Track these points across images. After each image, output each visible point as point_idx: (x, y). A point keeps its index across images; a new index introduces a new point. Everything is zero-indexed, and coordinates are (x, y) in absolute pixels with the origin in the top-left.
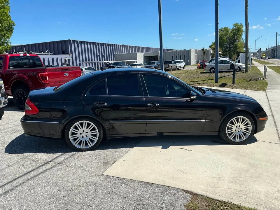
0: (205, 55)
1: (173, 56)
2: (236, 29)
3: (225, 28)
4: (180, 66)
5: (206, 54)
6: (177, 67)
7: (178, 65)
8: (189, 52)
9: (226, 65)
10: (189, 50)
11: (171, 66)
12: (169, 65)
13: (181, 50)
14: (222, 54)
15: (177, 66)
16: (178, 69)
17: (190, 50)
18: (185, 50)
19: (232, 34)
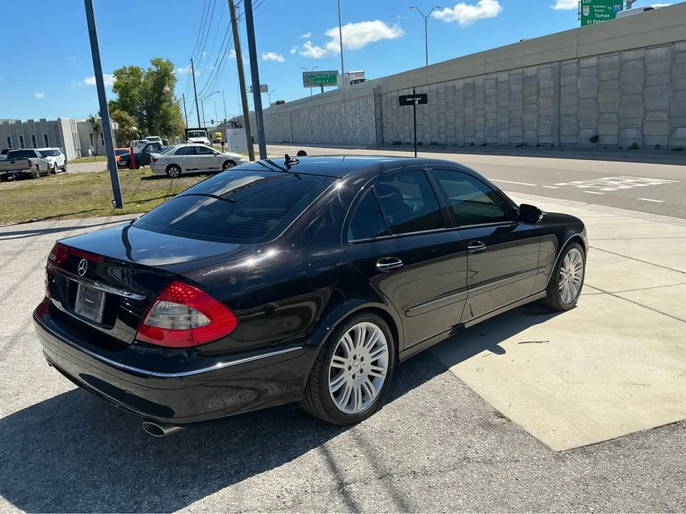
0: (100, 134)
1: (9, 138)
2: (158, 73)
3: (131, 68)
4: (56, 163)
5: (100, 132)
6: (49, 168)
7: (50, 160)
8: (57, 125)
9: (204, 158)
10: (56, 122)
11: (37, 165)
12: (30, 161)
13: (31, 121)
14: (139, 133)
15: (48, 164)
16: (53, 172)
17: (59, 120)
18: (45, 120)
19: (150, 84)
